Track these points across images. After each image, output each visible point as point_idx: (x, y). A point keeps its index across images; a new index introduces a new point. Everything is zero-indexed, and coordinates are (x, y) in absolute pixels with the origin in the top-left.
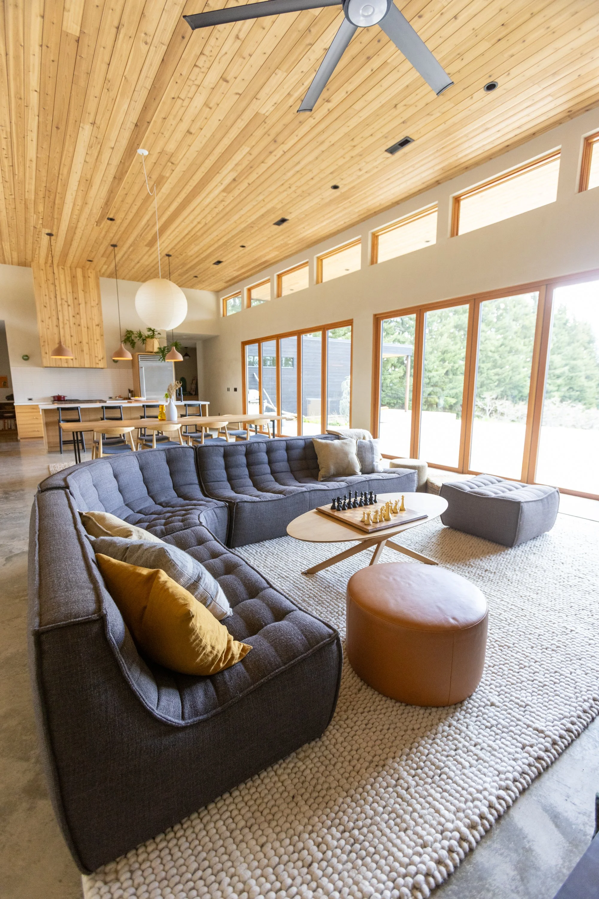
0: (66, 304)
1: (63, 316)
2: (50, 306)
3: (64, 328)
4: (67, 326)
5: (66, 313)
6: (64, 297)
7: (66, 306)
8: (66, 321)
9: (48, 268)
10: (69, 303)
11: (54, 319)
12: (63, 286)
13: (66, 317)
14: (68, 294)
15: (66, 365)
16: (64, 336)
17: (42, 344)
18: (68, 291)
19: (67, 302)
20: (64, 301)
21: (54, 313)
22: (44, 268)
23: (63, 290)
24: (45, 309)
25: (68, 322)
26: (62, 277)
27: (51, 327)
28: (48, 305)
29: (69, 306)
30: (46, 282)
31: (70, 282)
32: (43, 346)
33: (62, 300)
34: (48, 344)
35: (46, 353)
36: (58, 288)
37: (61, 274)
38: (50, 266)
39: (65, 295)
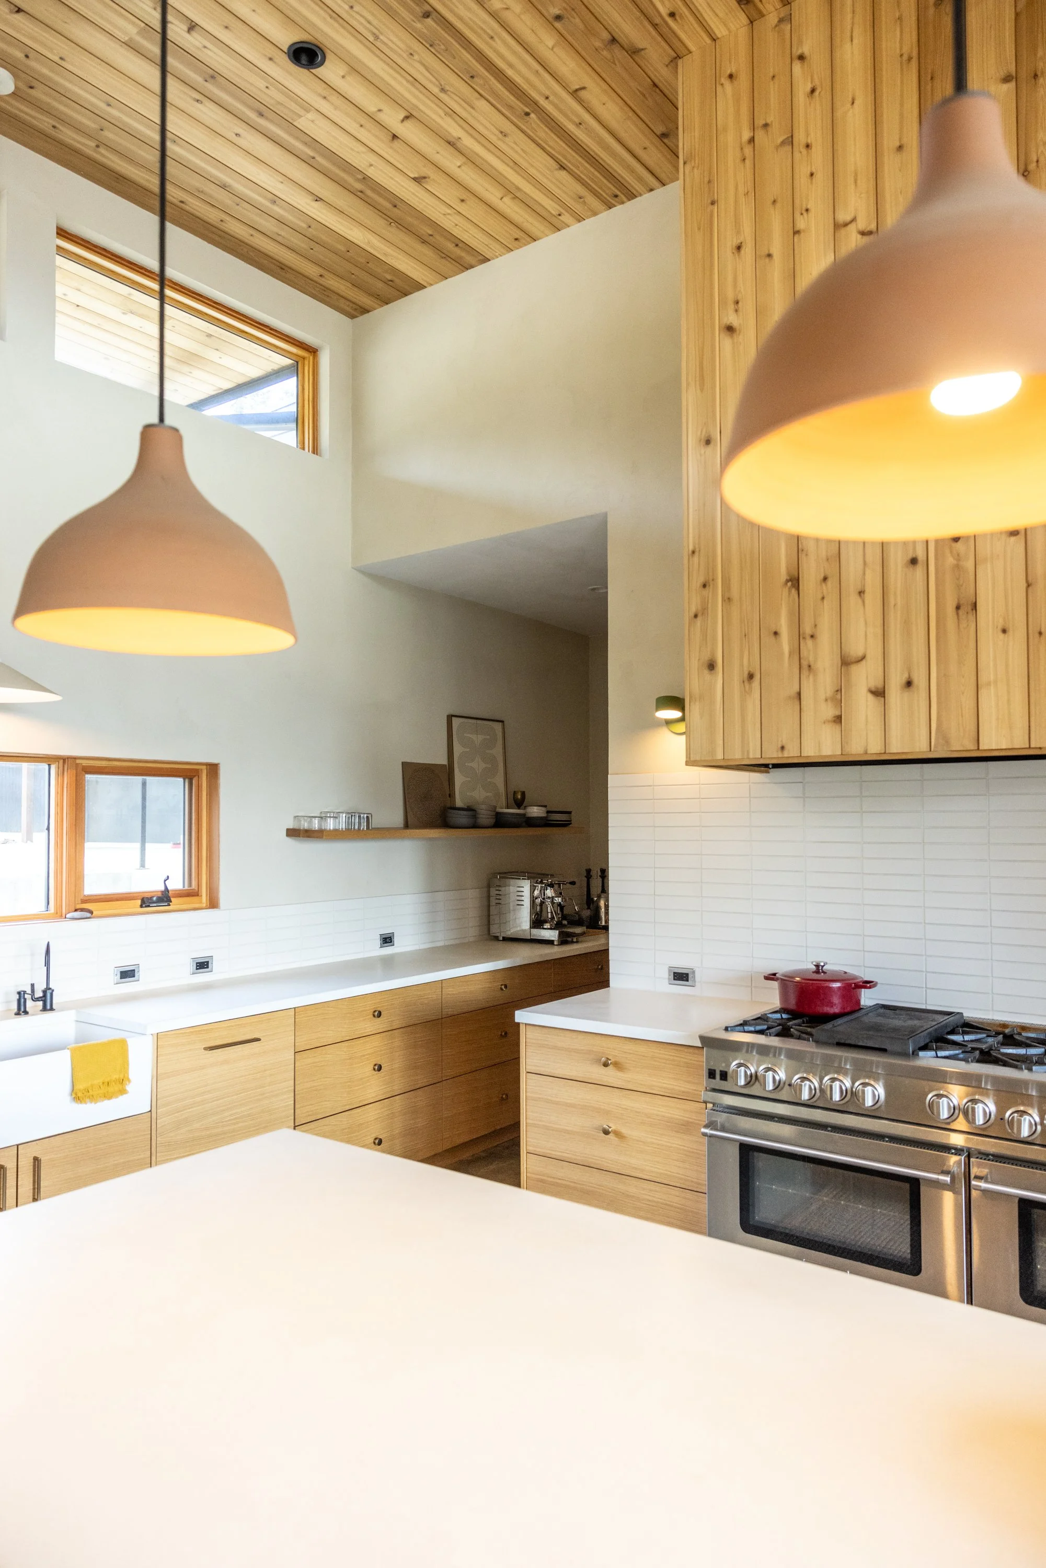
2: (760, 314)
6: (856, 206)
9: (770, 40)
12: (855, 120)
17: (692, 602)
19: (874, 232)
20: (852, 233)
23: (855, 152)
26: (853, 55)
28: (746, 318)
30: (748, 151)
31: (910, 59)
32: (696, 616)
33: (843, 231)
34: (728, 600)
35: (711, 666)
36: (819, 155)
37: (849, 34)
38: (781, 21)
39: (866, 183)
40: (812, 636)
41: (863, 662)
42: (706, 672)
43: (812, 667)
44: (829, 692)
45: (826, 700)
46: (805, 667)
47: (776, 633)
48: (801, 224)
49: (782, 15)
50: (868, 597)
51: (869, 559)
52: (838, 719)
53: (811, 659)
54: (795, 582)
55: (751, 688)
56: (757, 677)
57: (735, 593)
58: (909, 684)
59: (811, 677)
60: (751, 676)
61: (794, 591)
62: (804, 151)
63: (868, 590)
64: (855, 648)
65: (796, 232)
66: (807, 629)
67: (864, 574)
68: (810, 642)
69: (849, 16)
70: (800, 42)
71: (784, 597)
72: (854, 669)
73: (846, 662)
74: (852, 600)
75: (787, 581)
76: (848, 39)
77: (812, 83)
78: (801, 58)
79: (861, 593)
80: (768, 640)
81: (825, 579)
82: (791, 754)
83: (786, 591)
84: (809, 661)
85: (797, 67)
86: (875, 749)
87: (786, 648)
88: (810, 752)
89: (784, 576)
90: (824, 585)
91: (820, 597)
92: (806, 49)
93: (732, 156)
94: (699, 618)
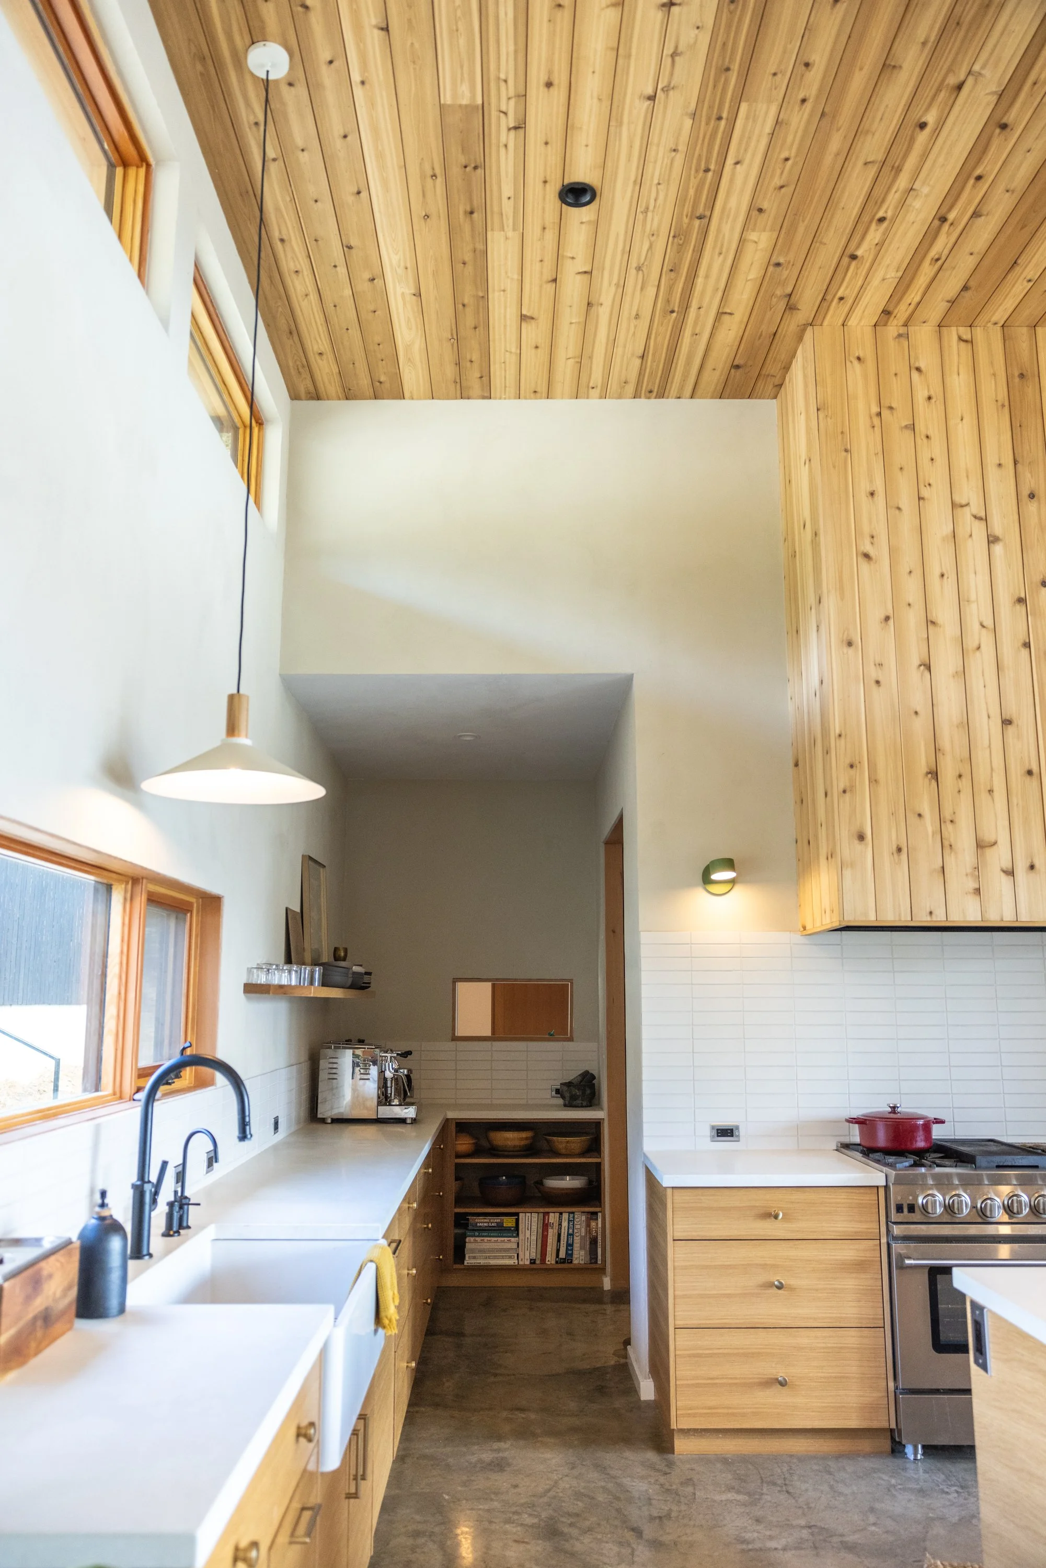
0: (979, 528)
1: (961, 601)
2: (893, 552)
3: (963, 673)
4: (982, 665)
5: (977, 584)
6: (969, 492)
7: (976, 546)
8: (975, 635)
9: (892, 346)
10: (997, 530)
11: (913, 619)
12: (964, 432)
13: (978, 611)
14: (992, 471)
15: (972, 917)
16: (966, 725)
17: (841, 779)
18: (991, 459)
19: (983, 519)
20: (966, 514)
21: (911, 589)
22: (868, 353)
23: (965, 456)
24: (864, 565)
25: (986, 640)
26: (959, 384)
27: (890, 677)
28: (881, 552)
29: (992, 540)
30: (876, 421)
31: (1003, 406)
32: (844, 792)
33: (959, 511)
34: (874, 781)
35: (861, 837)
36: (937, 448)
37: (956, 370)
38: (900, 336)
39: (975, 481)
40: (952, 821)
41: (995, 847)
42: (856, 842)
43: (953, 846)
44: (969, 870)
45: (967, 875)
46: (946, 846)
47: (920, 815)
48: (925, 492)
49: (901, 332)
50: (996, 794)
51: (995, 765)
52: (978, 891)
53: (952, 840)
54: (934, 774)
55: (900, 860)
56: (905, 850)
57: (881, 775)
58: (1032, 867)
59: (952, 854)
60: (899, 850)
61: (934, 783)
62: (925, 440)
63: (995, 789)
64: (989, 837)
65: (920, 498)
66: (947, 814)
67: (992, 777)
68: (950, 827)
69: (956, 357)
70: (917, 358)
71: (924, 787)
72: (988, 852)
73: (981, 845)
74: (983, 797)
75: (928, 773)
76: (956, 373)
77: (928, 391)
78: (918, 369)
79: (991, 791)
80: (913, 819)
81: (960, 776)
82: (939, 919)
83: (927, 781)
84: (950, 842)
85: (915, 375)
86: (1008, 918)
87: (930, 829)
88: (956, 919)
89: (924, 769)
90: (959, 780)
91: (957, 790)
92: (922, 365)
93: (862, 421)
94: (848, 794)
